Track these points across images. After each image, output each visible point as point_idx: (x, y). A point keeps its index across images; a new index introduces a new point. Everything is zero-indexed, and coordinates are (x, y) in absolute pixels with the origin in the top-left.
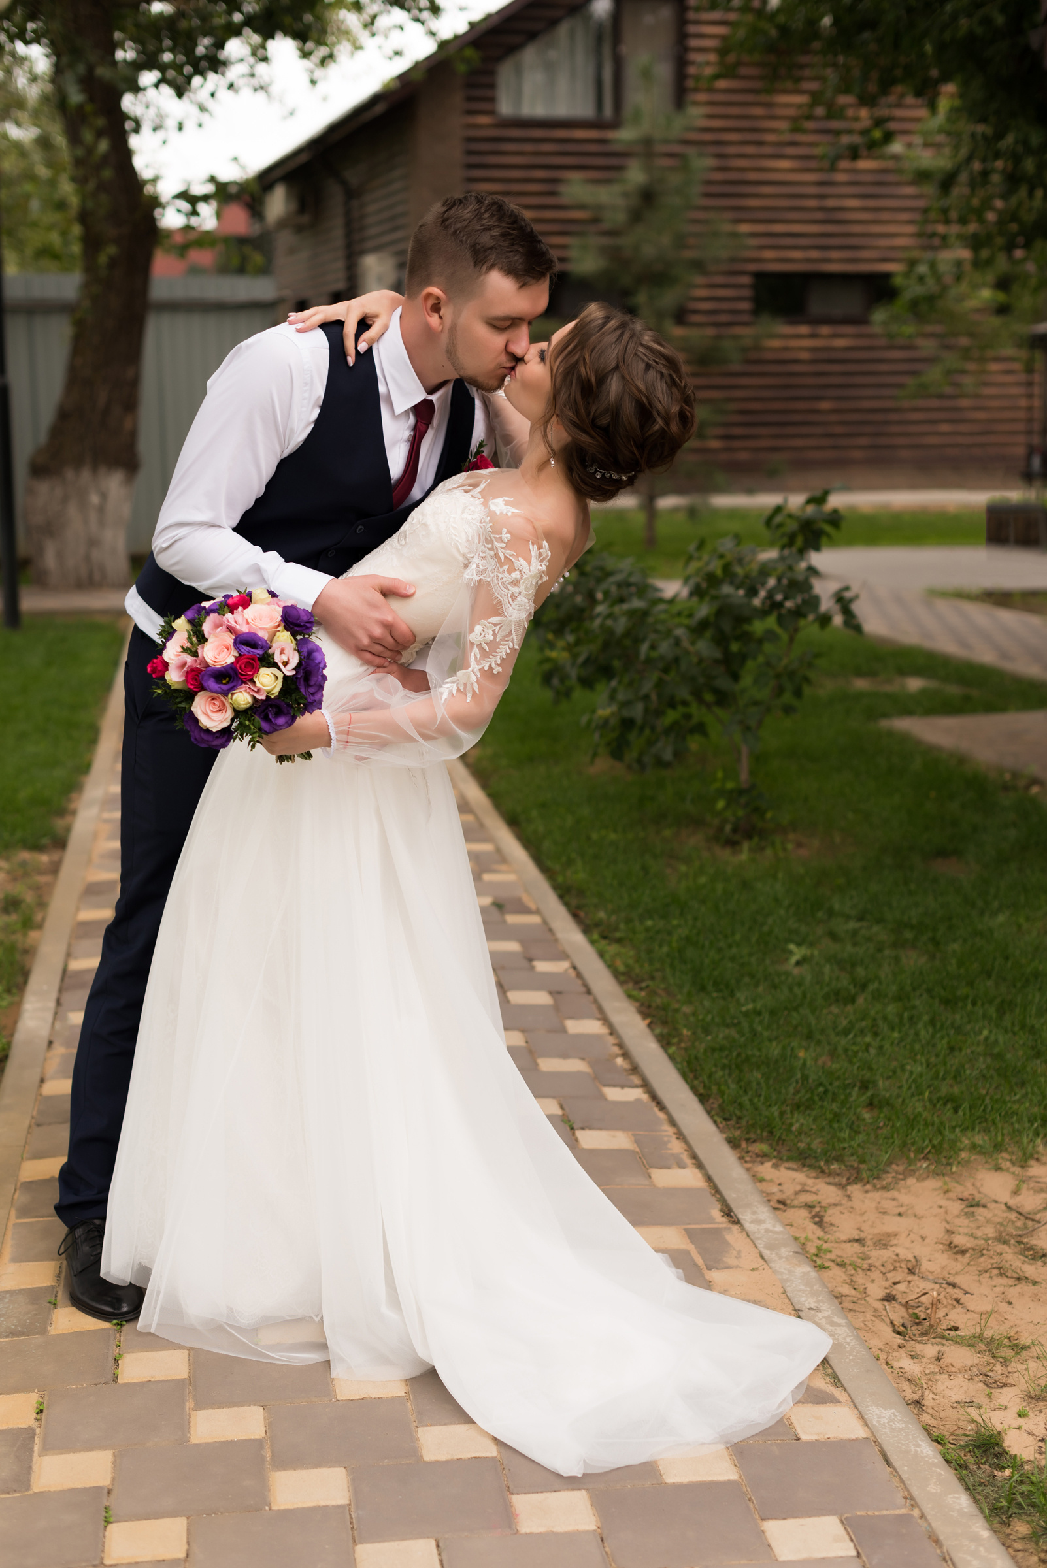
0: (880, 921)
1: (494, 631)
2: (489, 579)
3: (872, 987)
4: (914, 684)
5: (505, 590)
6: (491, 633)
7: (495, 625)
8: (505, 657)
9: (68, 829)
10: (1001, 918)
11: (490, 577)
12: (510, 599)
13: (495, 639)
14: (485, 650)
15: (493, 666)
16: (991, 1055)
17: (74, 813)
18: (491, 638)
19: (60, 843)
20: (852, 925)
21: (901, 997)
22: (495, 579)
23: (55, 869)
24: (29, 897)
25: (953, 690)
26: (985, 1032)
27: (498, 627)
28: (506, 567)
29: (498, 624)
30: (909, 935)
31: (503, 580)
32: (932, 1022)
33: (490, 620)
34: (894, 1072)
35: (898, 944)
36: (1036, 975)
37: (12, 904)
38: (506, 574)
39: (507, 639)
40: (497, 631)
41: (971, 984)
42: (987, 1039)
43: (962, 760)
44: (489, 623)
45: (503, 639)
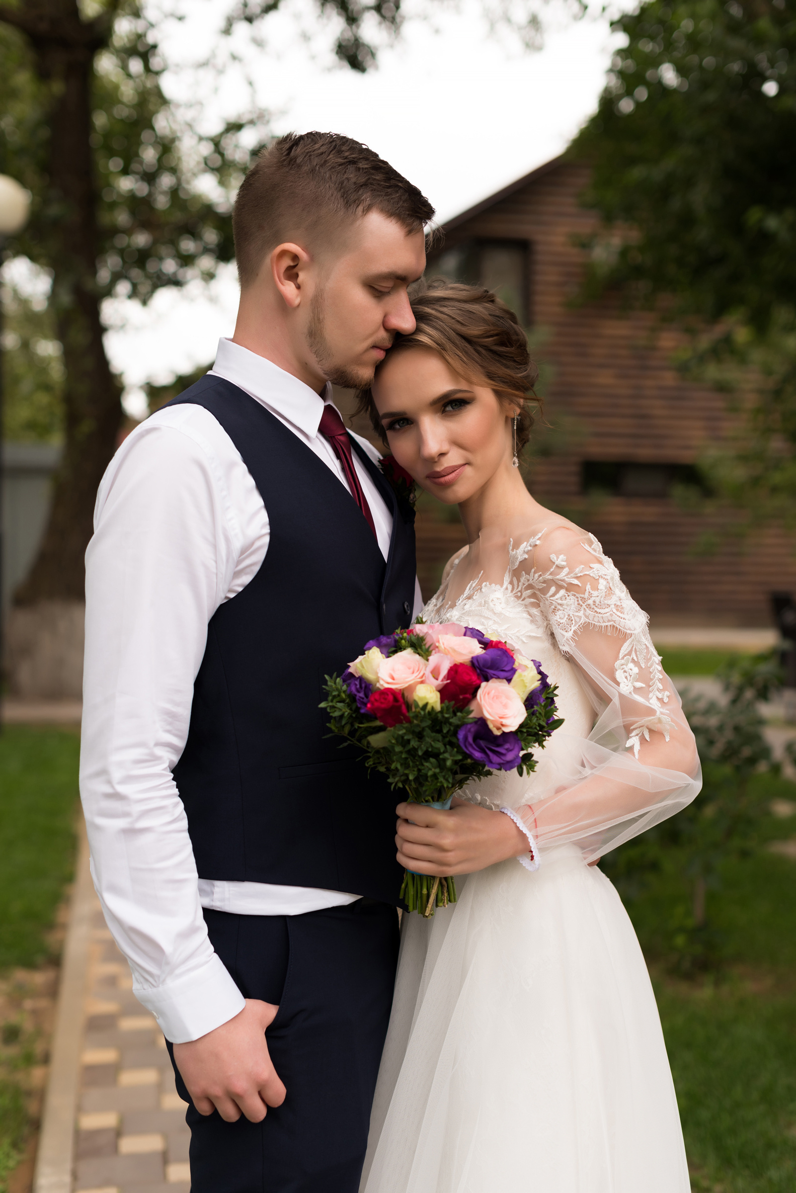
1: (633, 661)
2: (582, 621)
5: (607, 610)
6: (631, 665)
7: (629, 654)
9: (61, 945)
11: (580, 618)
12: (619, 614)
13: (640, 667)
14: (642, 688)
15: (660, 696)
17: (64, 927)
18: (636, 670)
19: (55, 961)
22: (588, 612)
23: (53, 992)
24: (28, 1025)
27: (633, 653)
28: (588, 587)
29: (631, 650)
31: (597, 602)
33: (621, 656)
37: (12, 1034)
38: (595, 593)
40: (635, 658)
44: (623, 658)
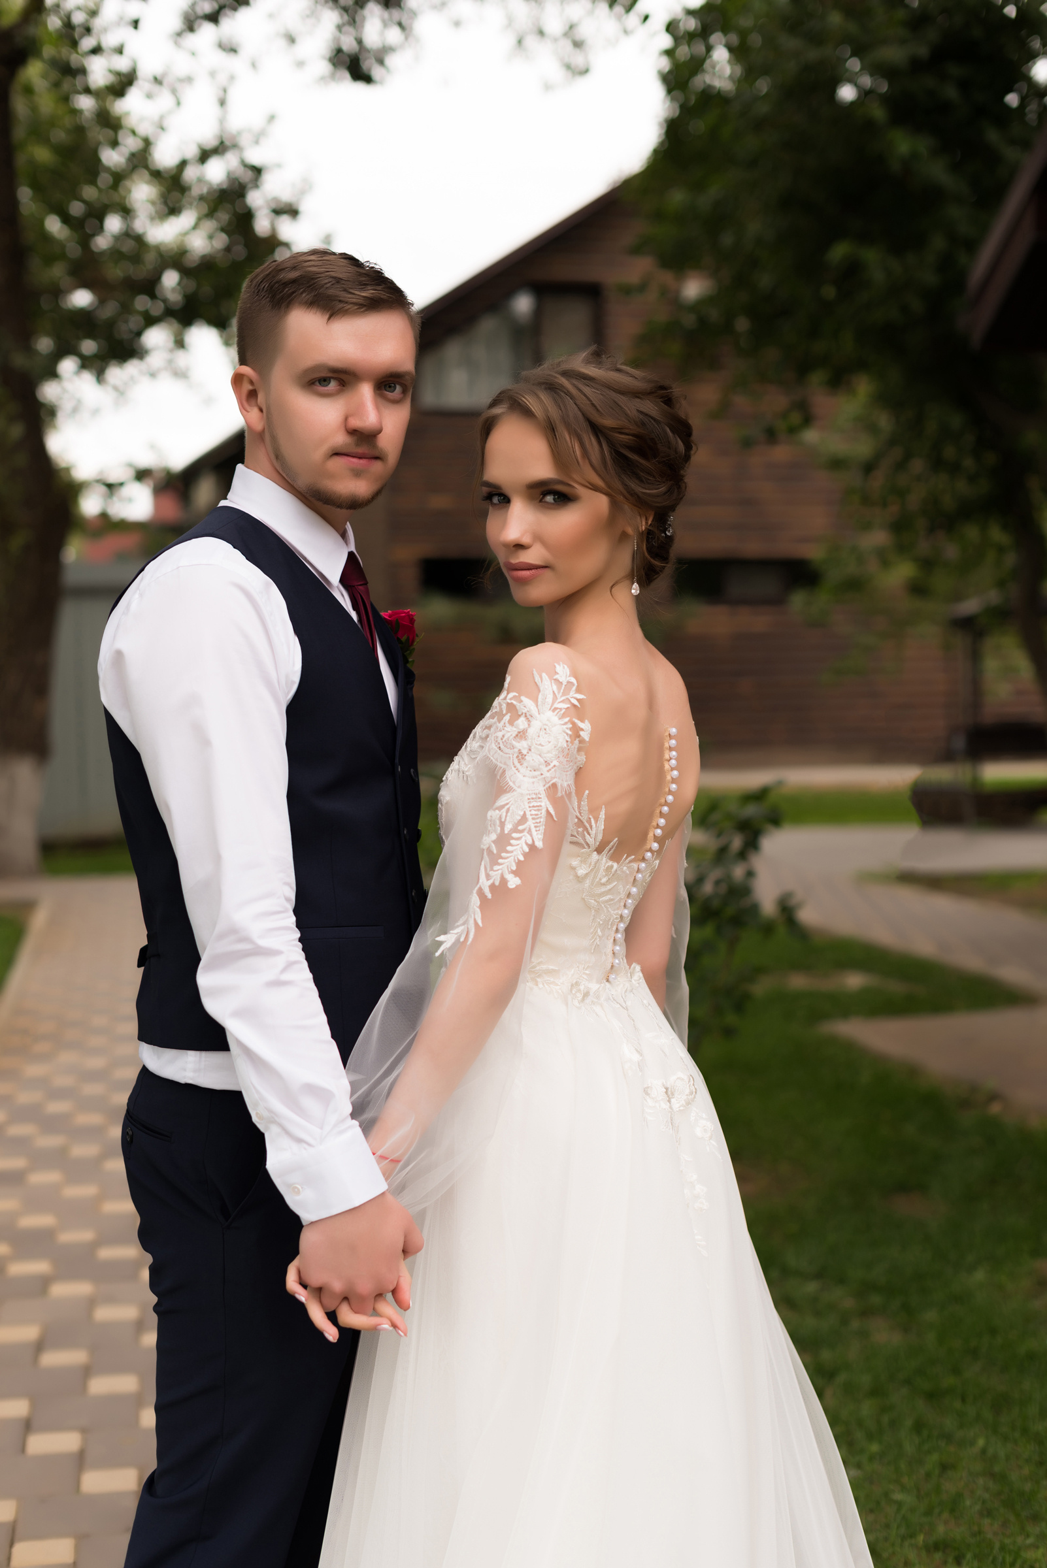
0: (842, 1281)
3: (842, 1378)
4: (854, 981)
8: (522, 858)
10: (980, 1275)
16: (992, 1475)
20: (811, 1287)
21: (876, 1391)
25: (896, 987)
26: (981, 1442)
30: (876, 1299)
32: (919, 1426)
34: (878, 1503)
35: (866, 1313)
36: (1031, 1356)
39: (520, 828)
41: (956, 1371)
42: (984, 1451)
43: (913, 1071)
45: (515, 830)
